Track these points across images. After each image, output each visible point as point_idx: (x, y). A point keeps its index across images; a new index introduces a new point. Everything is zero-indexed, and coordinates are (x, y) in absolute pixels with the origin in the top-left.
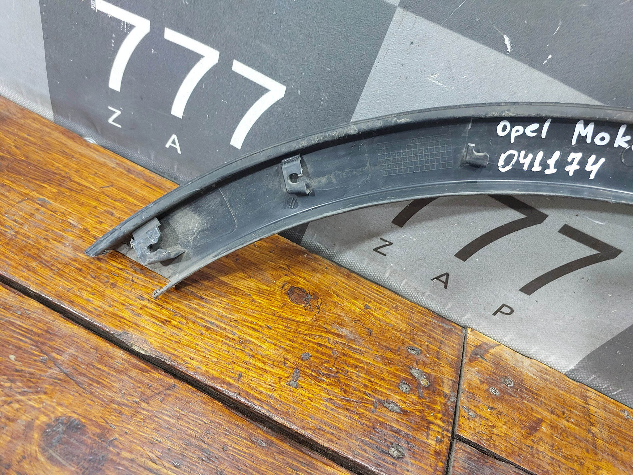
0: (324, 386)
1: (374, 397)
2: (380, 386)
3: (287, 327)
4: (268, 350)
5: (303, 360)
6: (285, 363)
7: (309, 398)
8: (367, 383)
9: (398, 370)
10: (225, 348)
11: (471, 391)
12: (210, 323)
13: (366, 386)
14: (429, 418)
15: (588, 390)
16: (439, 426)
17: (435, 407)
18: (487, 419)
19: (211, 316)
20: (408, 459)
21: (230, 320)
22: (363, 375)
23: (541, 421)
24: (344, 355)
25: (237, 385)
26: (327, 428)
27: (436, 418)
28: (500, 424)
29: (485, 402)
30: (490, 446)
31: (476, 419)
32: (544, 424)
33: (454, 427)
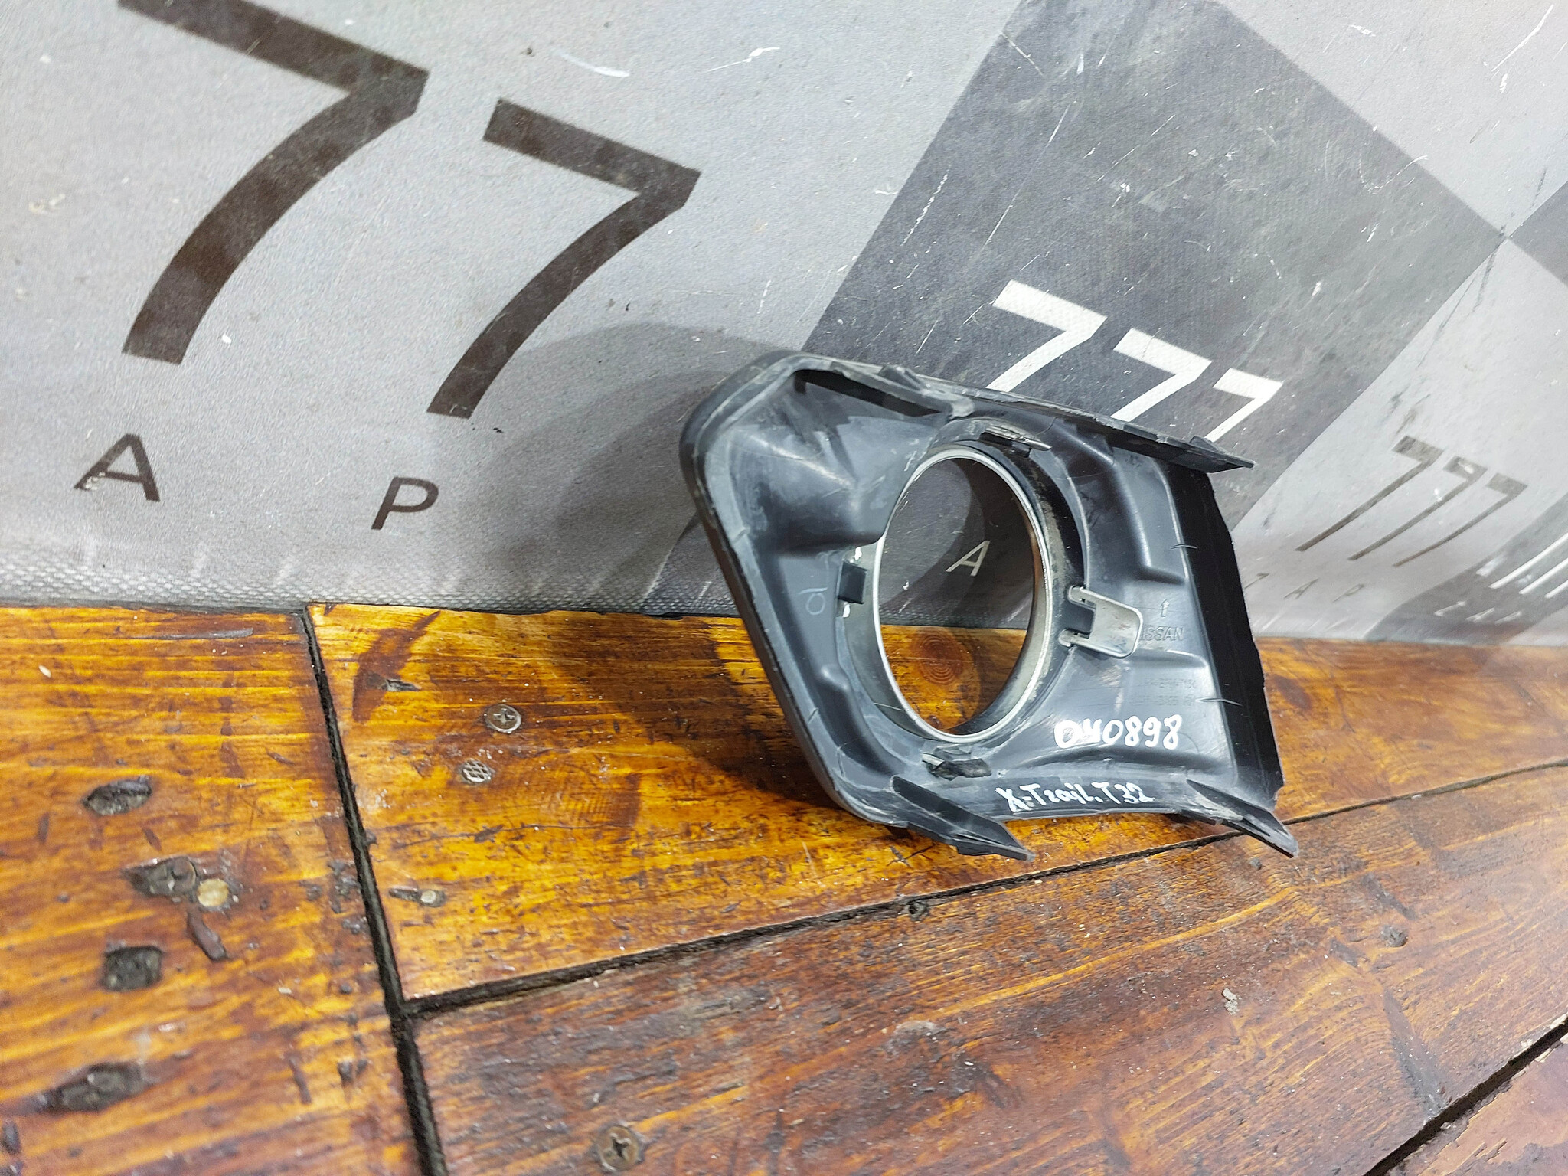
16: (331, 1020)
17: (290, 958)
18: (488, 879)
23: (633, 780)
27: (308, 998)
28: (531, 867)
29: (460, 829)
30: (528, 960)
31: (451, 905)
32: (645, 788)
33: (390, 984)
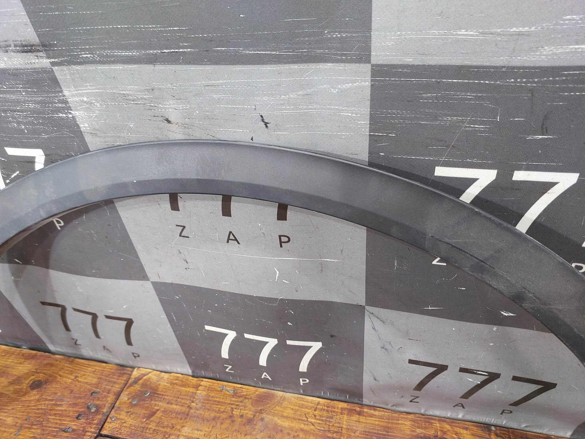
0: (33, 430)
1: (59, 428)
2: (65, 420)
3: (24, 405)
4: (9, 420)
5: (26, 420)
6: (16, 425)
8: (58, 421)
9: (80, 408)
11: (120, 406)
13: (57, 423)
14: (87, 430)
15: (202, 381)
16: (91, 432)
17: (94, 422)
18: (123, 419)
22: (58, 418)
23: (158, 410)
24: (51, 410)
27: (91, 428)
28: (130, 419)
29: (126, 410)
30: (117, 434)
31: (115, 422)
32: (158, 412)
33: (100, 430)
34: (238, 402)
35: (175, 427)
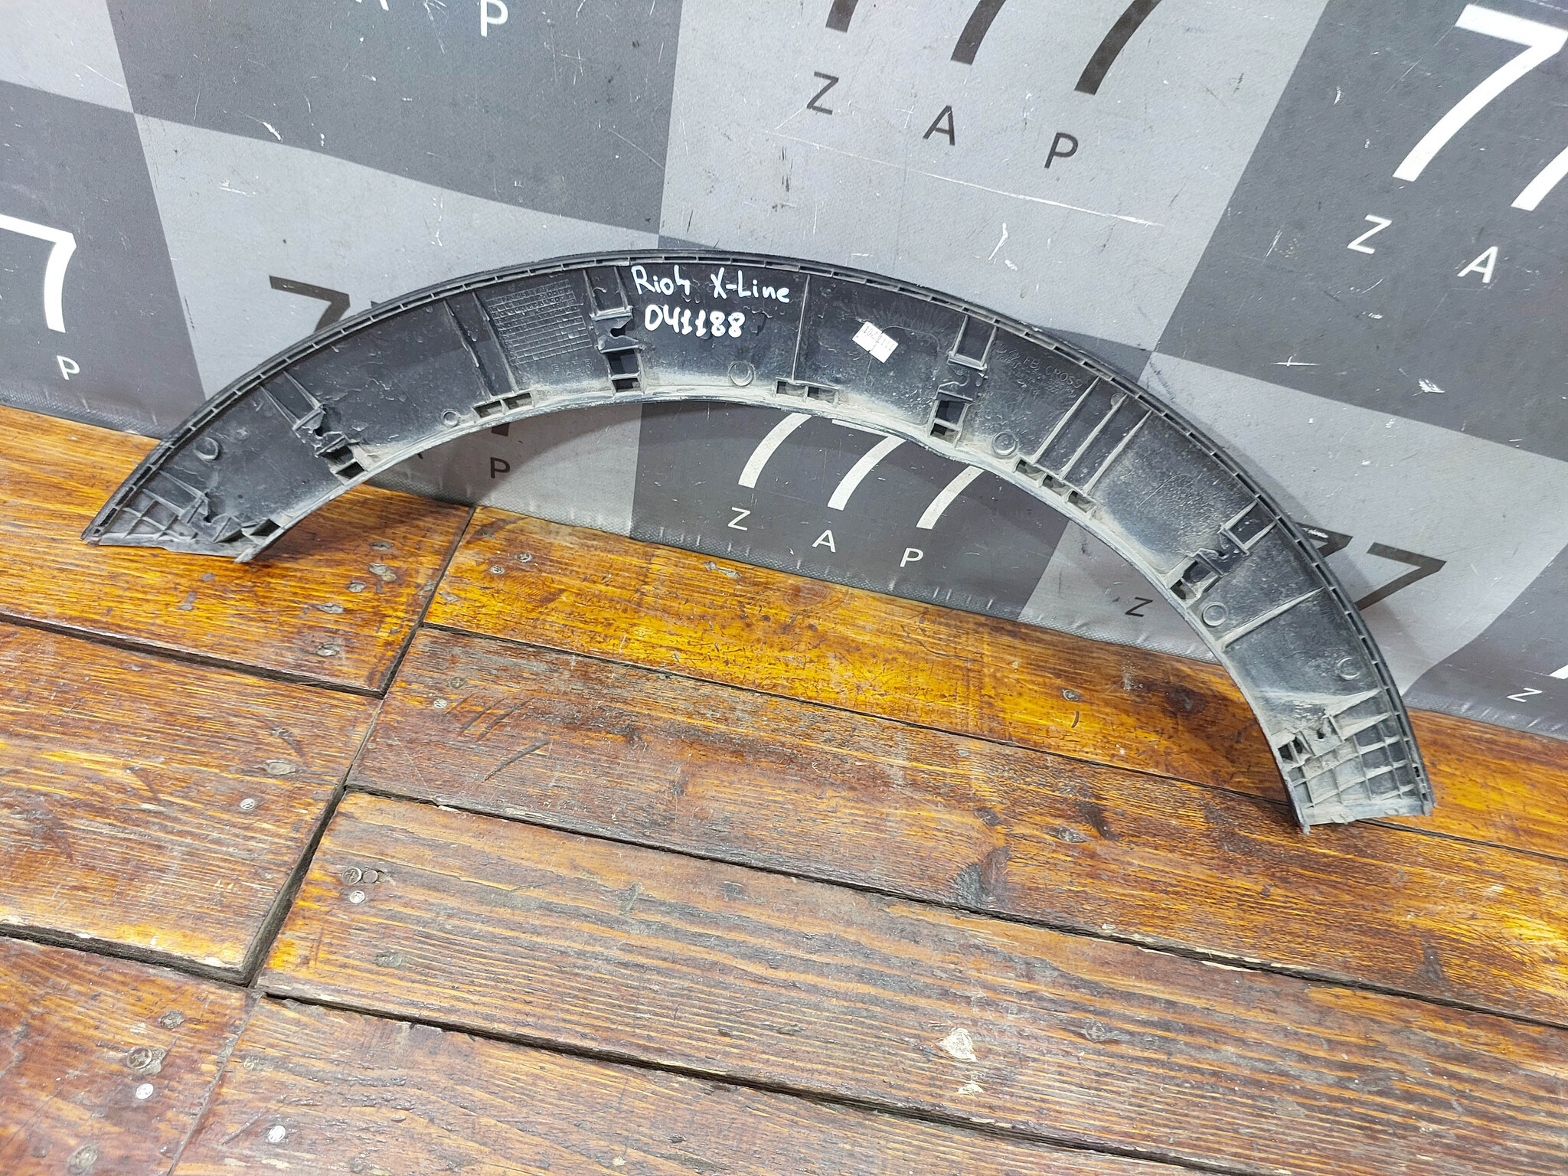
0: (232, 602)
1: (306, 603)
2: (317, 591)
4: (152, 578)
5: (202, 581)
6: (176, 588)
7: (208, 618)
8: (298, 591)
9: (350, 571)
10: (88, 586)
11: (461, 575)
12: (66, 564)
13: (295, 594)
14: (384, 612)
15: (657, 548)
16: (398, 618)
17: (399, 599)
18: (476, 600)
19: (68, 556)
20: (343, 655)
21: (97, 556)
22: (293, 584)
23: (562, 591)
25: (104, 620)
26: (230, 642)
27: (396, 610)
28: (494, 602)
29: (477, 584)
31: (457, 603)
32: (565, 594)
33: (423, 615)
34: (750, 592)
35: (616, 624)
